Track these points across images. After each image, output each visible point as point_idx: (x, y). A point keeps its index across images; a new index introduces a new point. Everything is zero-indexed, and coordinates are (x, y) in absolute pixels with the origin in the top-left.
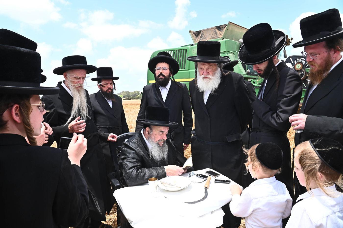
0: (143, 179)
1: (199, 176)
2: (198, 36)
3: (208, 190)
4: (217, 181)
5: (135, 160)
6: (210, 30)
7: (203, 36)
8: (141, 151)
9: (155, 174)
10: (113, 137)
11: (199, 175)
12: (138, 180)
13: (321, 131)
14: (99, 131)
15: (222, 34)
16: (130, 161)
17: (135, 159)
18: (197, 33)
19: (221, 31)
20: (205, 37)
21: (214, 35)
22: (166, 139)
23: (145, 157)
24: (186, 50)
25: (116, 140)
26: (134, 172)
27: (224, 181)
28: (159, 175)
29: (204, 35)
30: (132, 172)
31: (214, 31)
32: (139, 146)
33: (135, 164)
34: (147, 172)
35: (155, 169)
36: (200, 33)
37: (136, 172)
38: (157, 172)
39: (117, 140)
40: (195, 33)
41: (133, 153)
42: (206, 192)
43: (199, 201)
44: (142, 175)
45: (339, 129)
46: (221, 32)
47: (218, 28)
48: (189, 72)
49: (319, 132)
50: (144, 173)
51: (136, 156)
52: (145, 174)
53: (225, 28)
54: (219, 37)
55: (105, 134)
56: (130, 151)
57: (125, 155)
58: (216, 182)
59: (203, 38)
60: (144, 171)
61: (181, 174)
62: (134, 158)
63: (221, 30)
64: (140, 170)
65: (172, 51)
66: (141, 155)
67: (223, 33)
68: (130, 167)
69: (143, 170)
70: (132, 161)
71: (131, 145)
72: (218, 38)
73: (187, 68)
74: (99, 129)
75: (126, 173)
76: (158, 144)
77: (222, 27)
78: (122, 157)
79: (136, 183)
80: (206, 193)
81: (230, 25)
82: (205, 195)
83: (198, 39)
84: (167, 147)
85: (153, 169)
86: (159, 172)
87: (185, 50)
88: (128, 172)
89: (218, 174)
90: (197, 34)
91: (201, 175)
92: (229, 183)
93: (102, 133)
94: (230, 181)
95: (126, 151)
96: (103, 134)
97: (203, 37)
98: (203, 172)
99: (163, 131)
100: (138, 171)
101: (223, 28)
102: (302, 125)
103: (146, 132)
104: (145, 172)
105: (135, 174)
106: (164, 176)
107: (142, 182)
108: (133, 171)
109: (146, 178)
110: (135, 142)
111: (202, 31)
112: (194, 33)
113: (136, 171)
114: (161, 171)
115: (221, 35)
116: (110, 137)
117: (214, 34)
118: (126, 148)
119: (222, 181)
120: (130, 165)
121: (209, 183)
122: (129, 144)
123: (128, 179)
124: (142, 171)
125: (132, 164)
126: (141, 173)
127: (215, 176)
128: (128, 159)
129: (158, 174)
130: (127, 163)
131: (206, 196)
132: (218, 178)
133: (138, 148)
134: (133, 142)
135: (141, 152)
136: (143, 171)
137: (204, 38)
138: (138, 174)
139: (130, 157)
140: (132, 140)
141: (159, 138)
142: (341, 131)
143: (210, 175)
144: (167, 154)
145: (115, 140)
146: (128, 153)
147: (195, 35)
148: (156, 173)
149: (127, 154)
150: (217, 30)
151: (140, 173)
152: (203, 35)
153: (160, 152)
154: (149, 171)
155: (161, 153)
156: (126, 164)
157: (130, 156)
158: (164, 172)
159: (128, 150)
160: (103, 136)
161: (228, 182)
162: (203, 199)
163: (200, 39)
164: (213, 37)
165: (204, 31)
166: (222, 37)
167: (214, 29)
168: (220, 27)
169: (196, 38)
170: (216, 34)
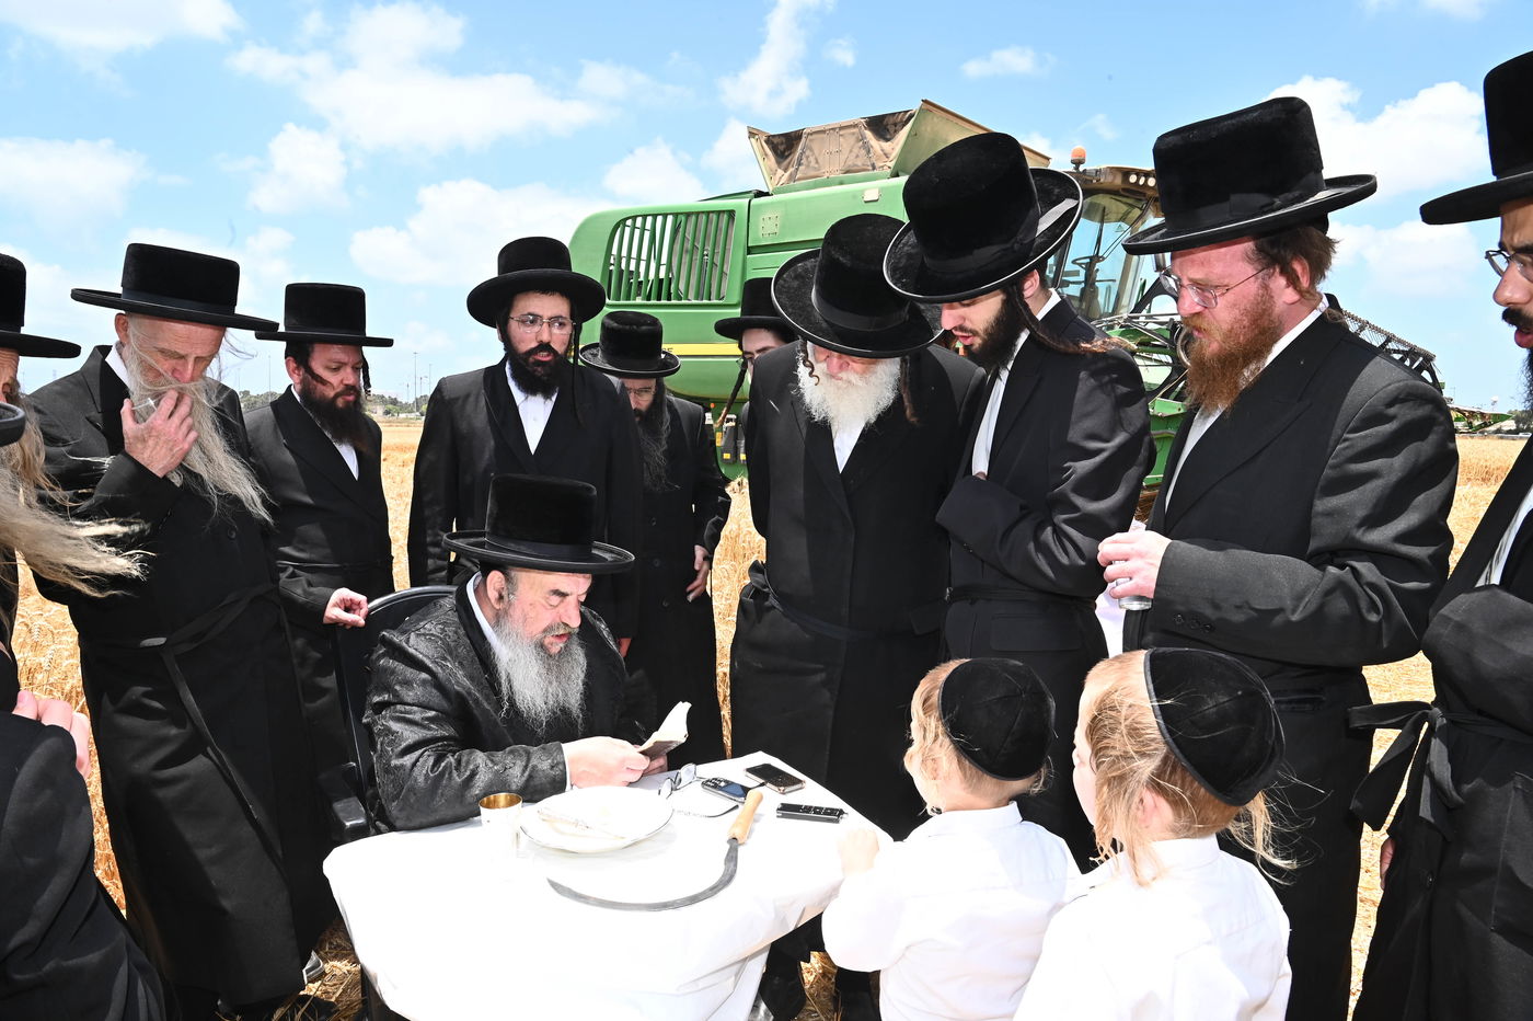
0: (463, 796)
1: (716, 786)
2: (787, 154)
3: (740, 849)
4: (788, 810)
5: (432, 713)
6: (842, 133)
7: (807, 157)
8: (460, 674)
9: (516, 775)
10: (349, 607)
11: (714, 785)
12: (439, 801)
13: (1216, 607)
14: (283, 576)
15: (891, 154)
16: (407, 716)
17: (431, 709)
18: (782, 143)
19: (887, 140)
20: (817, 162)
21: (857, 156)
22: (575, 623)
23: (476, 701)
24: (731, 214)
25: (362, 622)
26: (423, 766)
27: (818, 810)
28: (537, 781)
29: (811, 150)
30: (414, 765)
31: (857, 138)
32: (450, 651)
33: (430, 729)
34: (482, 768)
35: (520, 755)
36: (798, 144)
37: (434, 766)
38: (526, 767)
39: (368, 617)
40: (773, 143)
41: (424, 682)
42: (732, 857)
43: (694, 900)
44: (458, 779)
45: (1289, 603)
46: (886, 145)
47: (876, 125)
49: (1209, 612)
50: (468, 773)
51: (435, 696)
52: (474, 774)
53: (904, 125)
54: (878, 164)
55: (311, 594)
56: (410, 672)
57: (388, 689)
58: (784, 816)
59: (808, 166)
60: (468, 763)
61: (635, 777)
62: (425, 707)
63: (888, 137)
64: (451, 759)
65: (670, 218)
66: (458, 693)
67: (899, 149)
68: (404, 745)
69: (464, 759)
70: (417, 717)
71: (417, 646)
72: (874, 168)
74: (284, 570)
75: (388, 770)
76: (541, 646)
77: (891, 120)
78: (376, 699)
79: (431, 819)
80: (732, 864)
81: (930, 116)
82: (726, 870)
83: (785, 170)
84: (579, 657)
85: (511, 752)
86: (534, 767)
87: (725, 216)
88: (396, 767)
89: (800, 781)
90: (782, 148)
91: (726, 781)
92: (837, 821)
93: (298, 590)
94: (841, 812)
95: (393, 672)
96: (304, 591)
97: (809, 163)
98: (734, 769)
99: (563, 590)
100: (443, 764)
101: (895, 125)
102: (1145, 578)
103: (489, 592)
104: (471, 767)
105: (427, 775)
106: (558, 785)
107: (459, 810)
108: (417, 760)
109: (477, 792)
110: (432, 635)
111: (804, 136)
112: (768, 141)
113: (431, 761)
114: (545, 765)
115: (886, 155)
116: (335, 605)
117: (856, 150)
118: (394, 659)
119: (808, 809)
120: (410, 735)
121: (753, 817)
122: (407, 642)
123: (396, 797)
124: (459, 762)
125: (415, 728)
126: (455, 774)
127: (782, 788)
128: (398, 707)
129: (531, 777)
130: (395, 726)
131: (727, 879)
132: (794, 797)
133: (445, 659)
134: (424, 635)
135: (460, 679)
136: (463, 764)
137: (813, 164)
138: (442, 774)
139: (409, 700)
140: (422, 624)
141: (546, 619)
142: (1294, 611)
143: (762, 781)
144: (581, 687)
145: (358, 618)
146: (400, 683)
147: (774, 148)
148: (524, 771)
149: (397, 688)
150: (868, 134)
151: (451, 773)
152: (808, 153)
153: (550, 683)
154: (492, 761)
155: (555, 683)
156: (389, 731)
157: (409, 696)
158: (561, 767)
159: (400, 667)
160: (302, 599)
161: (833, 815)
162: (714, 890)
163: (797, 169)
164: (850, 163)
165: (814, 136)
166: (892, 164)
167: (856, 130)
168: (885, 123)
169: (779, 163)
170: (863, 152)
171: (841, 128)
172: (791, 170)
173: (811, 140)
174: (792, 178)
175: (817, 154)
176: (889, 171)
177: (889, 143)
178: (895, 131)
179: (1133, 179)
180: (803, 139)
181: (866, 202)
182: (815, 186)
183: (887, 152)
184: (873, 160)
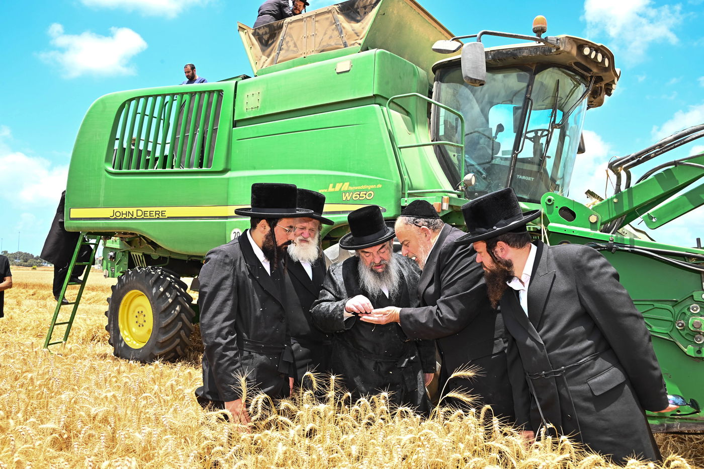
2: (270, 42)
6: (317, 19)
7: (287, 43)
15: (361, 32)
18: (266, 33)
19: (358, 21)
20: (295, 46)
21: (331, 37)
24: (220, 92)
29: (291, 36)
31: (331, 22)
36: (279, 33)
46: (357, 26)
47: (348, 9)
48: (228, 179)
53: (373, 8)
54: (349, 42)
59: (287, 50)
63: (359, 18)
67: (368, 28)
72: (346, 46)
73: (218, 165)
83: (268, 56)
87: (215, 95)
90: (266, 37)
97: (289, 47)
101: (365, 7)
111: (284, 25)
112: (254, 34)
115: (357, 34)
117: (329, 33)
137: (292, 48)
147: (260, 39)
150: (341, 18)
152: (288, 39)
163: (278, 54)
164: (325, 44)
165: (293, 24)
166: (362, 42)
167: (330, 15)
168: (356, 6)
169: (263, 51)
170: (336, 33)
171: (317, 15)
172: (273, 54)
173: (291, 28)
174: (274, 61)
175: (295, 38)
176: (360, 47)
177: (359, 24)
178: (365, 13)
179: (587, 51)
180: (284, 28)
181: (338, 73)
182: (294, 65)
183: (357, 31)
184: (345, 39)
